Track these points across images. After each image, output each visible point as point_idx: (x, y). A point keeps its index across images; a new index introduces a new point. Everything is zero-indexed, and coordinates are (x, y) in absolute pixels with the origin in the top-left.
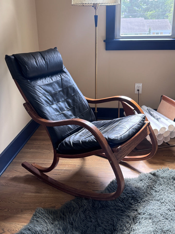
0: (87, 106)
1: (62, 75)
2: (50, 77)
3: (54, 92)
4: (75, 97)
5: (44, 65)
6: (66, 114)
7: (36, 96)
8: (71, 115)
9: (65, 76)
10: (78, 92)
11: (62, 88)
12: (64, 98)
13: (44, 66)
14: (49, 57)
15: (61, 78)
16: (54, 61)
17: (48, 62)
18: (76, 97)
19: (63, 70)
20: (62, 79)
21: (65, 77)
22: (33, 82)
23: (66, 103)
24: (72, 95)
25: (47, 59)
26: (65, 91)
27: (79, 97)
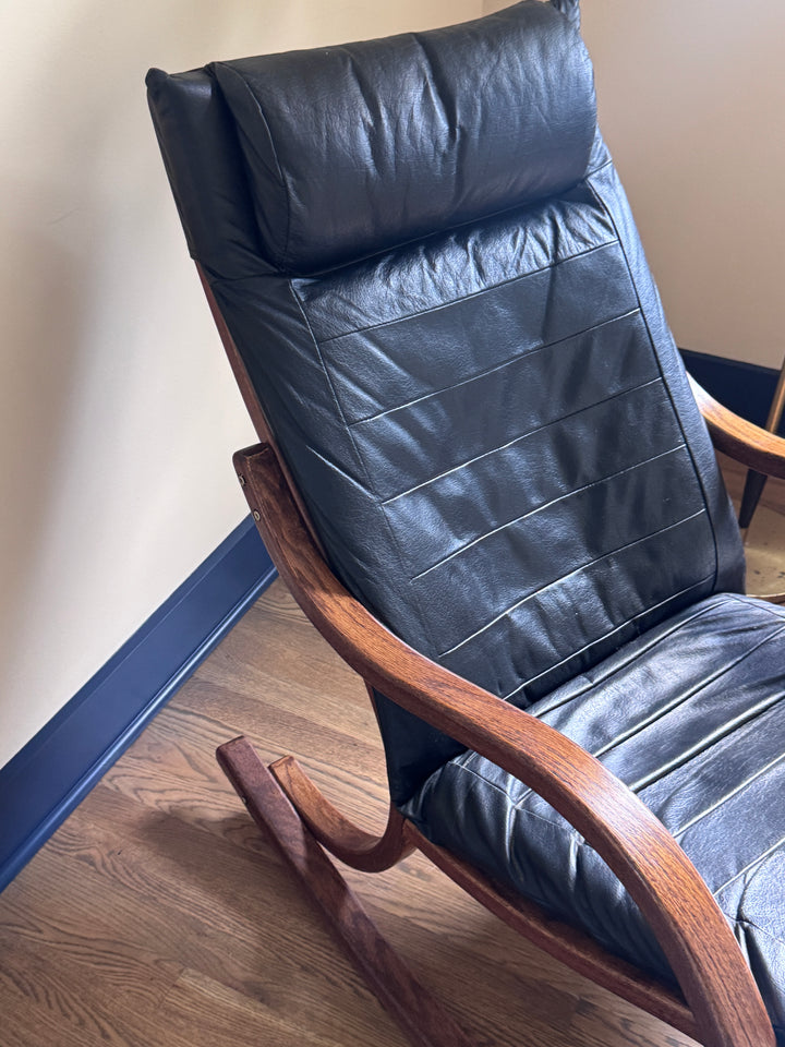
0: (704, 481)
1: (568, 227)
2: (470, 245)
3: (473, 370)
4: (630, 407)
5: (439, 159)
6: (531, 536)
7: (328, 415)
8: (564, 548)
9: (585, 242)
10: (661, 374)
11: (544, 335)
12: (542, 414)
13: (438, 173)
14: (490, 90)
15: (555, 256)
16: (524, 122)
17: (476, 136)
18: (639, 407)
19: (583, 180)
20: (557, 262)
21: (583, 248)
22: (323, 301)
23: (548, 454)
24: (612, 392)
25: (469, 109)
26: (564, 357)
27: (661, 409)
